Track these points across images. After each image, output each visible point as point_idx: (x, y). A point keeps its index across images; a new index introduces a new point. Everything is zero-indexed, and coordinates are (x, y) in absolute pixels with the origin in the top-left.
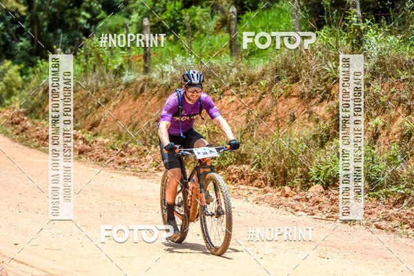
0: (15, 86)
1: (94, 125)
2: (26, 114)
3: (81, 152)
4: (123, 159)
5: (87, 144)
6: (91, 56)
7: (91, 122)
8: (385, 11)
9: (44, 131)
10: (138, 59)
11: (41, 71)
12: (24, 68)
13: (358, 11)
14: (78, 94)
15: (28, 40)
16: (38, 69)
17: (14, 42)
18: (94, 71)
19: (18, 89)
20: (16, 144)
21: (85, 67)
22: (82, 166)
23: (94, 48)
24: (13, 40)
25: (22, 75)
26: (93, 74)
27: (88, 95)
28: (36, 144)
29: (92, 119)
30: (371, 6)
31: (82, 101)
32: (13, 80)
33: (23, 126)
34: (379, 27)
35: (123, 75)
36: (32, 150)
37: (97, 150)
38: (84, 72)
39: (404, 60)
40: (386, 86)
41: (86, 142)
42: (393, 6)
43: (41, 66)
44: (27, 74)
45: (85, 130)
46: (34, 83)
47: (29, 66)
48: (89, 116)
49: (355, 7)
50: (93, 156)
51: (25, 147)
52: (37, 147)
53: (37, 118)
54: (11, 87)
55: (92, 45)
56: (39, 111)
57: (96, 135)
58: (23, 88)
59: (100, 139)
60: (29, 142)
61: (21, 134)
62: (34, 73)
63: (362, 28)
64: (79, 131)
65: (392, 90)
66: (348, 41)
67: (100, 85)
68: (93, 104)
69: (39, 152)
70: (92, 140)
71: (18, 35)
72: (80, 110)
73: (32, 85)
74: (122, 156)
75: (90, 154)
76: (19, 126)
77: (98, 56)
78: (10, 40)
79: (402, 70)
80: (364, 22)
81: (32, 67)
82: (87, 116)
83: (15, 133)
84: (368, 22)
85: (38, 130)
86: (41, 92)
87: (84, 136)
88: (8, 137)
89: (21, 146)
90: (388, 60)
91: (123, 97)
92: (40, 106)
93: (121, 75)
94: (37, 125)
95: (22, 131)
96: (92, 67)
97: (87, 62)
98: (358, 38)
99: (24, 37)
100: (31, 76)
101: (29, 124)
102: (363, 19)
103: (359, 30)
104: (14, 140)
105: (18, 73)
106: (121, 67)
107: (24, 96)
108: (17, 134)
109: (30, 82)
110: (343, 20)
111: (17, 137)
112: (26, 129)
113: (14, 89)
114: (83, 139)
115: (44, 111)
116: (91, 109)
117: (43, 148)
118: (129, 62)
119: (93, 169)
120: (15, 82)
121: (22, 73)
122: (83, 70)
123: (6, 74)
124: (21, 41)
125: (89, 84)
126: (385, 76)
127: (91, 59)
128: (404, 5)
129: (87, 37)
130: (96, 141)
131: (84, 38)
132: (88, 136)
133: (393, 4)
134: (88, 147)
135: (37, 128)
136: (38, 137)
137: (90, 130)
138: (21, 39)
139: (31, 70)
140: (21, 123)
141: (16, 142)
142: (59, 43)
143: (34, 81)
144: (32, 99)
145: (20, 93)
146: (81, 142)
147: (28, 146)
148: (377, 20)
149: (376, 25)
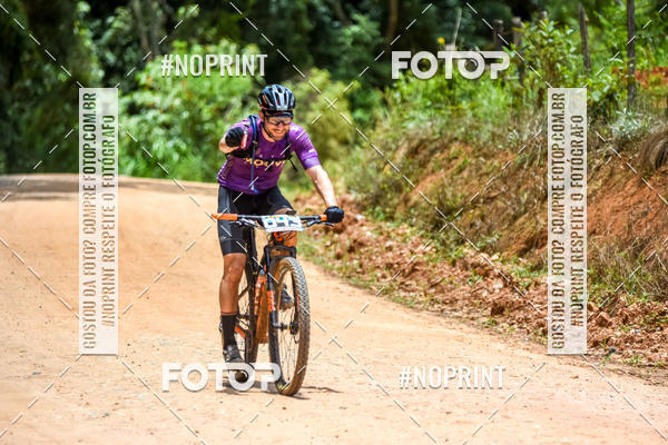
0: (335, 136)
2: (361, 208)
3: (498, 310)
4: (604, 332)
5: (513, 290)
6: (533, 66)
7: (525, 235)
9: (406, 251)
10: (653, 78)
11: (403, 101)
12: (359, 91)
14: (496, 163)
15: (372, 19)
16: (397, 95)
17: (337, 24)
19: (344, 142)
20: (335, 283)
21: (517, 94)
22: (500, 346)
23: (542, 46)
24: (335, 18)
25: (352, 109)
26: (535, 111)
27: (521, 166)
28: (385, 283)
29: (529, 228)
31: (504, 180)
32: (329, 120)
33: (354, 236)
35: (614, 119)
36: (374, 298)
38: (514, 106)
41: (510, 284)
43: (405, 88)
44: (367, 107)
45: (511, 253)
46: (387, 131)
47: (374, 86)
48: (522, 220)
50: (527, 320)
51: (358, 291)
52: (386, 292)
53: (390, 218)
54: (326, 137)
55: (538, 39)
56: (396, 201)
57: (536, 268)
58: (357, 142)
59: (547, 278)
60: (367, 277)
61: (347, 256)
62: (384, 103)
64: (495, 257)
68: (534, 190)
69: (392, 305)
70: (527, 281)
71: (349, 6)
72: (500, 204)
73: (379, 135)
74: (603, 323)
75: (520, 315)
76: (343, 236)
77: (552, 67)
78: (327, 19)
81: (382, 89)
82: (515, 218)
83: (332, 254)
85: (390, 249)
86: (402, 153)
87: (507, 268)
88: (315, 263)
89: (347, 288)
91: (611, 175)
92: (398, 188)
93: (608, 119)
94: (389, 237)
95: (351, 250)
96: (533, 95)
97: (521, 81)
99: (363, 12)
100: (379, 112)
101: (368, 233)
104: (328, 272)
105: (345, 104)
106: (610, 96)
107: (357, 161)
108: (338, 257)
109: (374, 127)
111: (338, 264)
112: (361, 244)
113: (333, 143)
115: (406, 201)
116: (528, 202)
117: (402, 294)
118: (630, 85)
119: (526, 353)
120: (334, 125)
121: (353, 103)
122: (510, 101)
123: (313, 105)
124: (355, 22)
125: (525, 138)
127: (532, 73)
129: (526, 17)
130: (537, 284)
131: (517, 20)
132: (516, 269)
134: (516, 298)
135: (388, 243)
136: (389, 266)
137: (522, 253)
138: (357, 17)
139: (376, 96)
140: (349, 228)
141: (334, 275)
142: (451, 31)
143: (386, 124)
144: (379, 170)
145: (349, 153)
146: (498, 284)
147: (365, 287)
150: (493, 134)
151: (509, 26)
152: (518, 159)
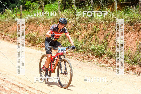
1: (7, 31)
3: (4, 38)
4: (14, 40)
6: (7, 14)
7: (6, 31)
8: (82, 5)
10: (19, 15)
13: (75, 5)
14: (3, 23)
18: (8, 18)
21: (5, 17)
22: (4, 42)
29: (7, 30)
30: (78, 4)
31: (4, 25)
34: (80, 9)
35: (15, 19)
37: (8, 38)
39: (86, 18)
40: (81, 24)
41: (5, 36)
42: (83, 5)
49: (74, 4)
55: (8, 11)
57: (7, 34)
59: (9, 35)
63: (76, 9)
65: (83, 25)
66: (72, 13)
67: (9, 21)
68: (7, 26)
74: (14, 39)
75: (6, 39)
77: (9, 14)
79: (85, 20)
80: (76, 8)
82: (5, 29)
84: (77, 8)
87: (4, 34)
90: (82, 18)
91: (15, 25)
93: (14, 19)
96: (7, 17)
98: (75, 12)
102: (76, 7)
103: (75, 10)
106: (15, 17)
110: (71, 7)
114: (4, 35)
118: (17, 16)
125: (6, 21)
126: (81, 22)
127: (7, 15)
128: (86, 4)
130: (7, 36)
131: (5, 9)
132: (5, 34)
133: (84, 4)
137: (6, 32)
146: (4, 36)
148: (80, 8)
149: (79, 9)
150: (3, 21)
151: (5, 10)
152: (6, 23)
